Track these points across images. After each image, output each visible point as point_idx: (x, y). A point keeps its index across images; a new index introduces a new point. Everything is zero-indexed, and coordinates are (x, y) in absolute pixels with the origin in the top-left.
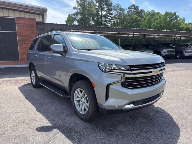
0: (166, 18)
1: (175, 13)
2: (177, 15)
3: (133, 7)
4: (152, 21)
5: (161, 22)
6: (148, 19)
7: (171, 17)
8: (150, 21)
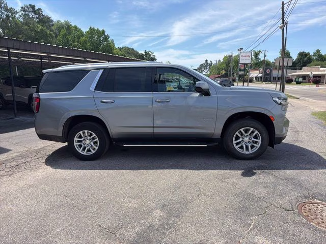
0: (92, 37)
1: (103, 32)
2: (106, 34)
3: (31, 9)
4: (70, 39)
5: (86, 43)
6: (63, 35)
7: (99, 37)
8: (68, 39)
